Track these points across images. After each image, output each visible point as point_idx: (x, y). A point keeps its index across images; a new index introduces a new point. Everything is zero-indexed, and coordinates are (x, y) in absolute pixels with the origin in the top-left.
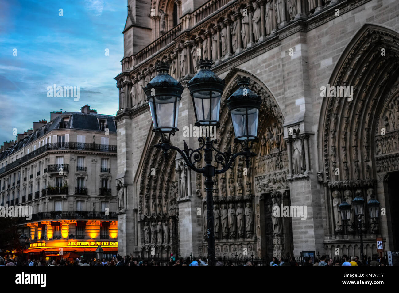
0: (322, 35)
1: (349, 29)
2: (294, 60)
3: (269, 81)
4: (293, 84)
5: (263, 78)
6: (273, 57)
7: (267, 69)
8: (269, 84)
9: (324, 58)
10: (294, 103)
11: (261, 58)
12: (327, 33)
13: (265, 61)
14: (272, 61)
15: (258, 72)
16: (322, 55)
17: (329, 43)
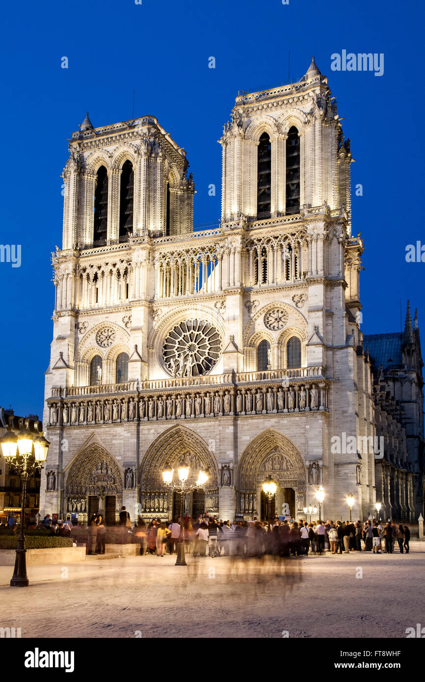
0: (245, 425)
1: (261, 427)
2: (228, 433)
3: (206, 437)
4: (226, 444)
5: (202, 435)
6: (210, 426)
7: (205, 431)
8: (206, 439)
9: (244, 435)
10: (226, 453)
11: (200, 424)
12: (247, 425)
13: (204, 427)
14: (209, 428)
15: (198, 431)
16: (243, 434)
17: (248, 430)
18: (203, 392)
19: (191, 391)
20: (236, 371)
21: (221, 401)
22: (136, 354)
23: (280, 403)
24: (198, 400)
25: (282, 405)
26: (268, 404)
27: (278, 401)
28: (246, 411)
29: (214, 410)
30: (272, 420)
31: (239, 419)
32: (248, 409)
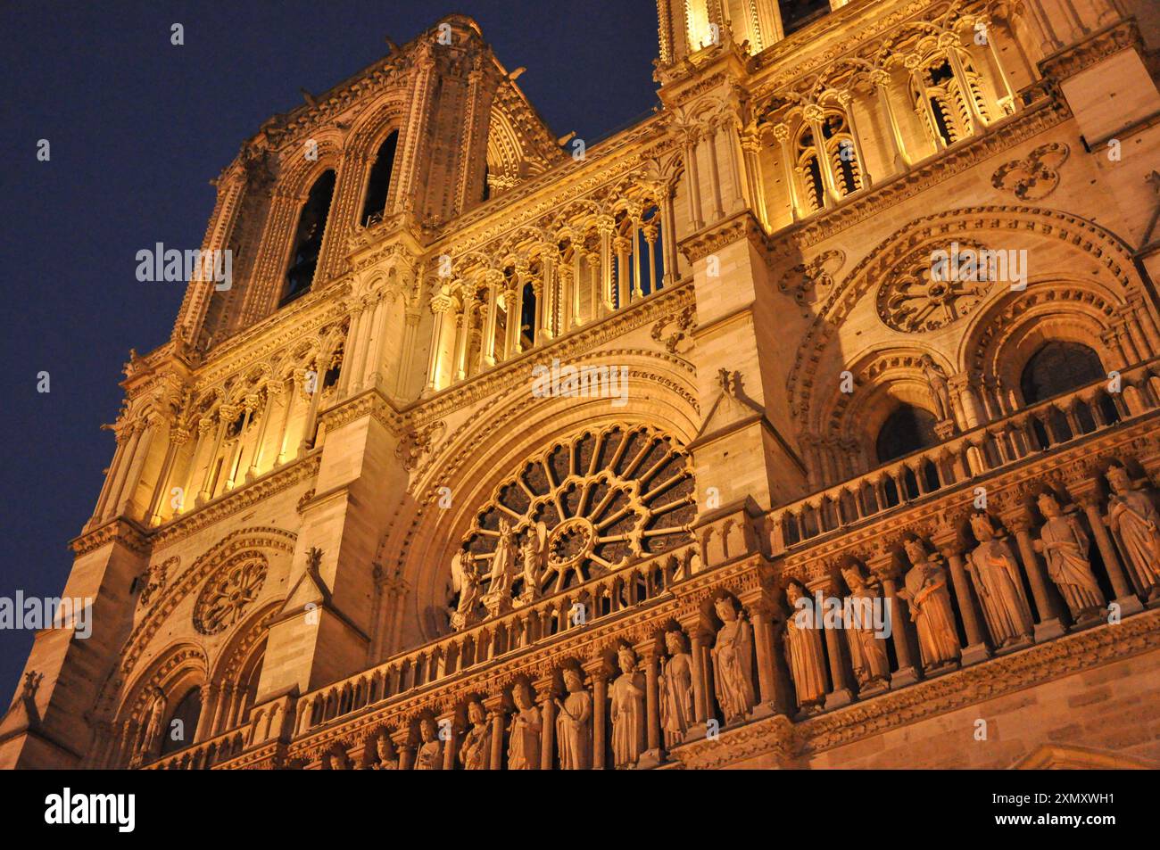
18: (596, 650)
19: (533, 662)
20: (764, 502)
21: (694, 671)
22: (308, 583)
23: (1072, 573)
24: (577, 701)
25: (1088, 582)
26: (991, 603)
27: (1053, 568)
28: (852, 684)
29: (661, 732)
30: (1042, 691)
31: (819, 741)
32: (866, 666)
